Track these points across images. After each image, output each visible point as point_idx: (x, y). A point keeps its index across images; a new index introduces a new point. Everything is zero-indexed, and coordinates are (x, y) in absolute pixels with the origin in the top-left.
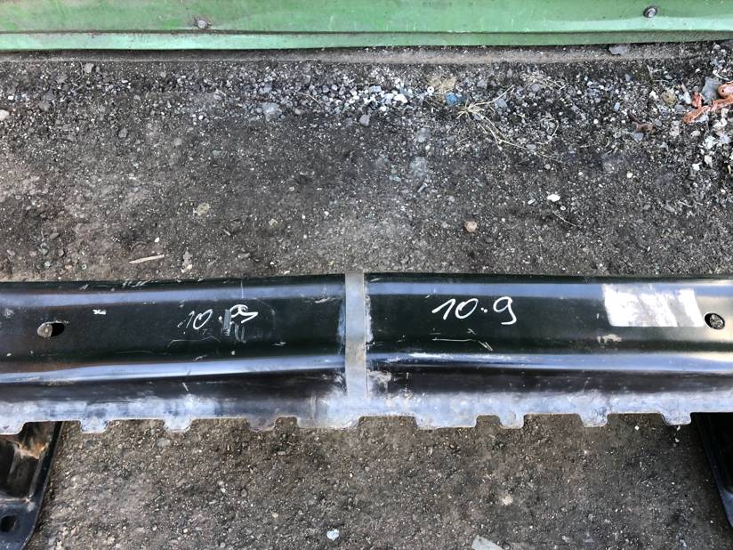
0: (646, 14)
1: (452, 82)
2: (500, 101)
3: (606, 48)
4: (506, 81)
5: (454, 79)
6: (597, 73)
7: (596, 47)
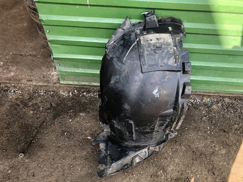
1: (209, 100)
2: (220, 105)
4: (221, 100)
5: (209, 99)
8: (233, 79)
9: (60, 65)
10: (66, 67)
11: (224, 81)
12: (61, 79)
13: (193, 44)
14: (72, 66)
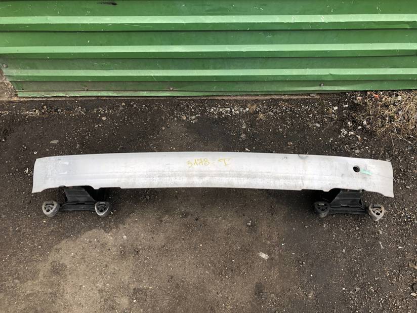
0: (320, 85)
2: (271, 113)
3: (309, 95)
5: (256, 105)
6: (306, 102)
7: (305, 95)
8: (284, 70)
9: (7, 67)
10: (18, 69)
11: (271, 74)
12: (19, 89)
13: (201, 17)
14: (28, 67)
